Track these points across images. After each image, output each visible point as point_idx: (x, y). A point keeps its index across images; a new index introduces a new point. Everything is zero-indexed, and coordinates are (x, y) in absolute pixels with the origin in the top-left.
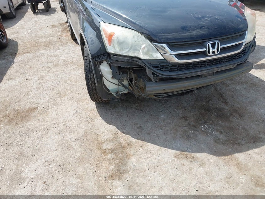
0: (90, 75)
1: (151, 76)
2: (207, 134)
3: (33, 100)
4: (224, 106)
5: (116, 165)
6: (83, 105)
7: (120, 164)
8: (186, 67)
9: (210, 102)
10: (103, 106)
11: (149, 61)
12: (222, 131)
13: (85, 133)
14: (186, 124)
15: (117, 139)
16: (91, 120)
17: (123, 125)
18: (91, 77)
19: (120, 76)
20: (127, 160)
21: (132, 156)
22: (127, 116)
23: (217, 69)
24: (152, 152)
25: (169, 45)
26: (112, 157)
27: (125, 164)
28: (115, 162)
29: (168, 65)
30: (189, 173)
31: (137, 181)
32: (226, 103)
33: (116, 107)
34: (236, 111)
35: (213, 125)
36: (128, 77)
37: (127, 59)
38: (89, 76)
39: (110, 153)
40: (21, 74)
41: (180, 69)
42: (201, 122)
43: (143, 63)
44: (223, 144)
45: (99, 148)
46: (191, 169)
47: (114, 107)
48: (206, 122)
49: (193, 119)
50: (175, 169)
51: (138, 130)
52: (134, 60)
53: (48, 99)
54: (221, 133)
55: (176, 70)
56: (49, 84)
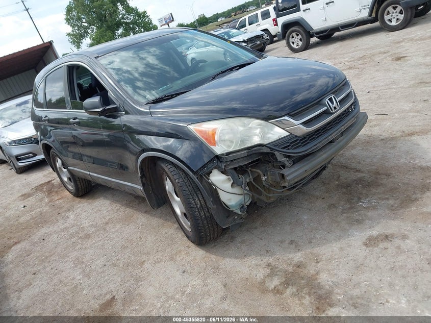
0: (194, 200)
1: (283, 159)
2: (374, 208)
3: (96, 292)
4: (360, 175)
5: (309, 294)
6: (184, 259)
7: (313, 291)
8: (317, 135)
9: (341, 178)
10: (215, 246)
11: (275, 143)
12: (386, 197)
13: (225, 286)
14: (340, 210)
15: (278, 269)
16: (216, 269)
17: (267, 251)
18: (195, 202)
19: (241, 179)
20: (316, 282)
21: (317, 274)
22: (261, 239)
23: (343, 127)
24: (336, 257)
25: (290, 115)
26: (294, 290)
27: (319, 286)
28: (304, 292)
29: (297, 140)
30: (401, 253)
31: (355, 294)
32: (358, 171)
33: (235, 238)
34: (377, 173)
35: (370, 196)
36: (251, 177)
37: (247, 152)
38: (193, 202)
39: (286, 288)
40: (34, 274)
41: (312, 139)
42: (354, 201)
43: (269, 149)
44: (402, 208)
45: (264, 291)
46: (399, 247)
47: (231, 239)
48: (359, 199)
49: (342, 203)
50: (381, 258)
51: (293, 246)
52: (255, 150)
53: (119, 280)
54: (388, 199)
55: (309, 143)
56: (100, 262)
